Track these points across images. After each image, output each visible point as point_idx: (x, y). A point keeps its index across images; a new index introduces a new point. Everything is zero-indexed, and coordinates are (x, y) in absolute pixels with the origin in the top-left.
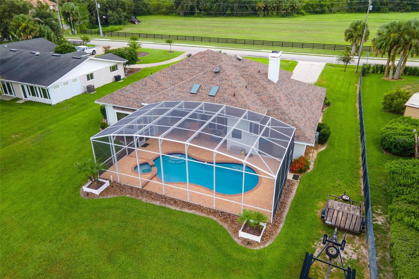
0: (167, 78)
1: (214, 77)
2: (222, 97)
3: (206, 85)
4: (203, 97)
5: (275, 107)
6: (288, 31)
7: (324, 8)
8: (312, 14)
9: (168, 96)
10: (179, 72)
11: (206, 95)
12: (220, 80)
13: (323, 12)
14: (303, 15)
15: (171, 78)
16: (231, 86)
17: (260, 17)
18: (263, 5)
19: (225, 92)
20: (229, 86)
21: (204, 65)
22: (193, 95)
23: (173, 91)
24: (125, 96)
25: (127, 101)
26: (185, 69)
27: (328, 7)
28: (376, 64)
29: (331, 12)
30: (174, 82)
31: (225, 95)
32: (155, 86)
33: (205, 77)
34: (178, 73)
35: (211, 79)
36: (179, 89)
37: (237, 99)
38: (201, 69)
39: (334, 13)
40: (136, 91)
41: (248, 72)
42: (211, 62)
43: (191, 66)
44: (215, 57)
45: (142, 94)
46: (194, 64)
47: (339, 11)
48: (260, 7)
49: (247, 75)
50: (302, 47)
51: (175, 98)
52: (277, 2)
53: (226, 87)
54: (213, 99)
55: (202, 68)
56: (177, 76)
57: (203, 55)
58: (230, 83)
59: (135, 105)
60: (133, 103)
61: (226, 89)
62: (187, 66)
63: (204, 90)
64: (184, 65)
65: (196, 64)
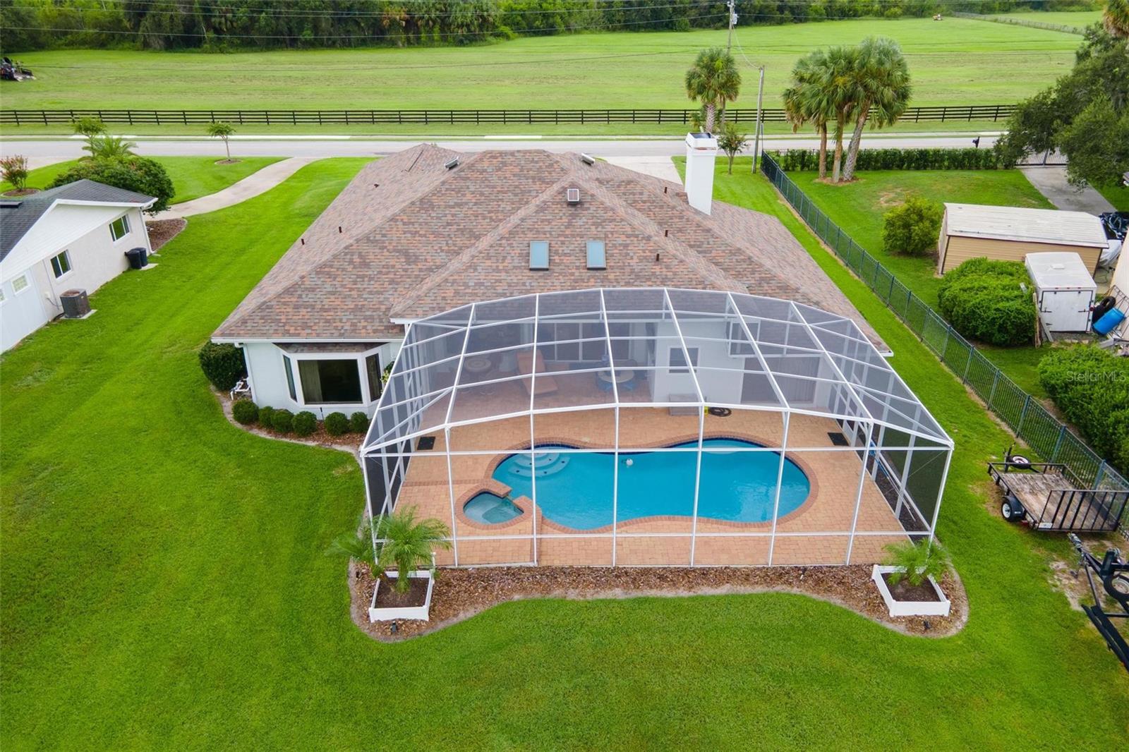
0: (425, 236)
1: (574, 216)
2: (627, 270)
3: (563, 243)
4: (572, 274)
5: (757, 275)
6: (507, 82)
7: (551, 20)
8: (526, 36)
9: (466, 286)
10: (453, 215)
11: (578, 268)
12: (596, 225)
13: (550, 31)
14: (508, 37)
15: (437, 234)
16: (637, 236)
17: (398, 47)
18: (403, 15)
19: (628, 254)
20: (628, 236)
21: (516, 187)
22: (541, 273)
23: (475, 270)
24: (313, 307)
25: (327, 321)
26: (466, 203)
27: (562, 18)
28: (791, 149)
29: (569, 30)
30: (455, 245)
31: (633, 262)
32: (399, 263)
33: (549, 221)
34: (449, 217)
35: (569, 225)
36: (488, 263)
37: (667, 267)
38: (516, 199)
39: (577, 32)
40: (343, 286)
41: (641, 194)
42: (533, 178)
43: (482, 194)
44: (537, 162)
45: (370, 293)
46: (487, 186)
47: (586, 29)
48: (395, 19)
49: (644, 202)
50: (582, 121)
51: (493, 291)
52: (438, 6)
53: (622, 239)
54: (606, 278)
55: (516, 195)
56: (455, 227)
57: (500, 159)
58: (628, 230)
59: (365, 327)
60: (353, 325)
61: (626, 246)
62: (469, 196)
63: (565, 255)
64: (457, 193)
65: (494, 187)
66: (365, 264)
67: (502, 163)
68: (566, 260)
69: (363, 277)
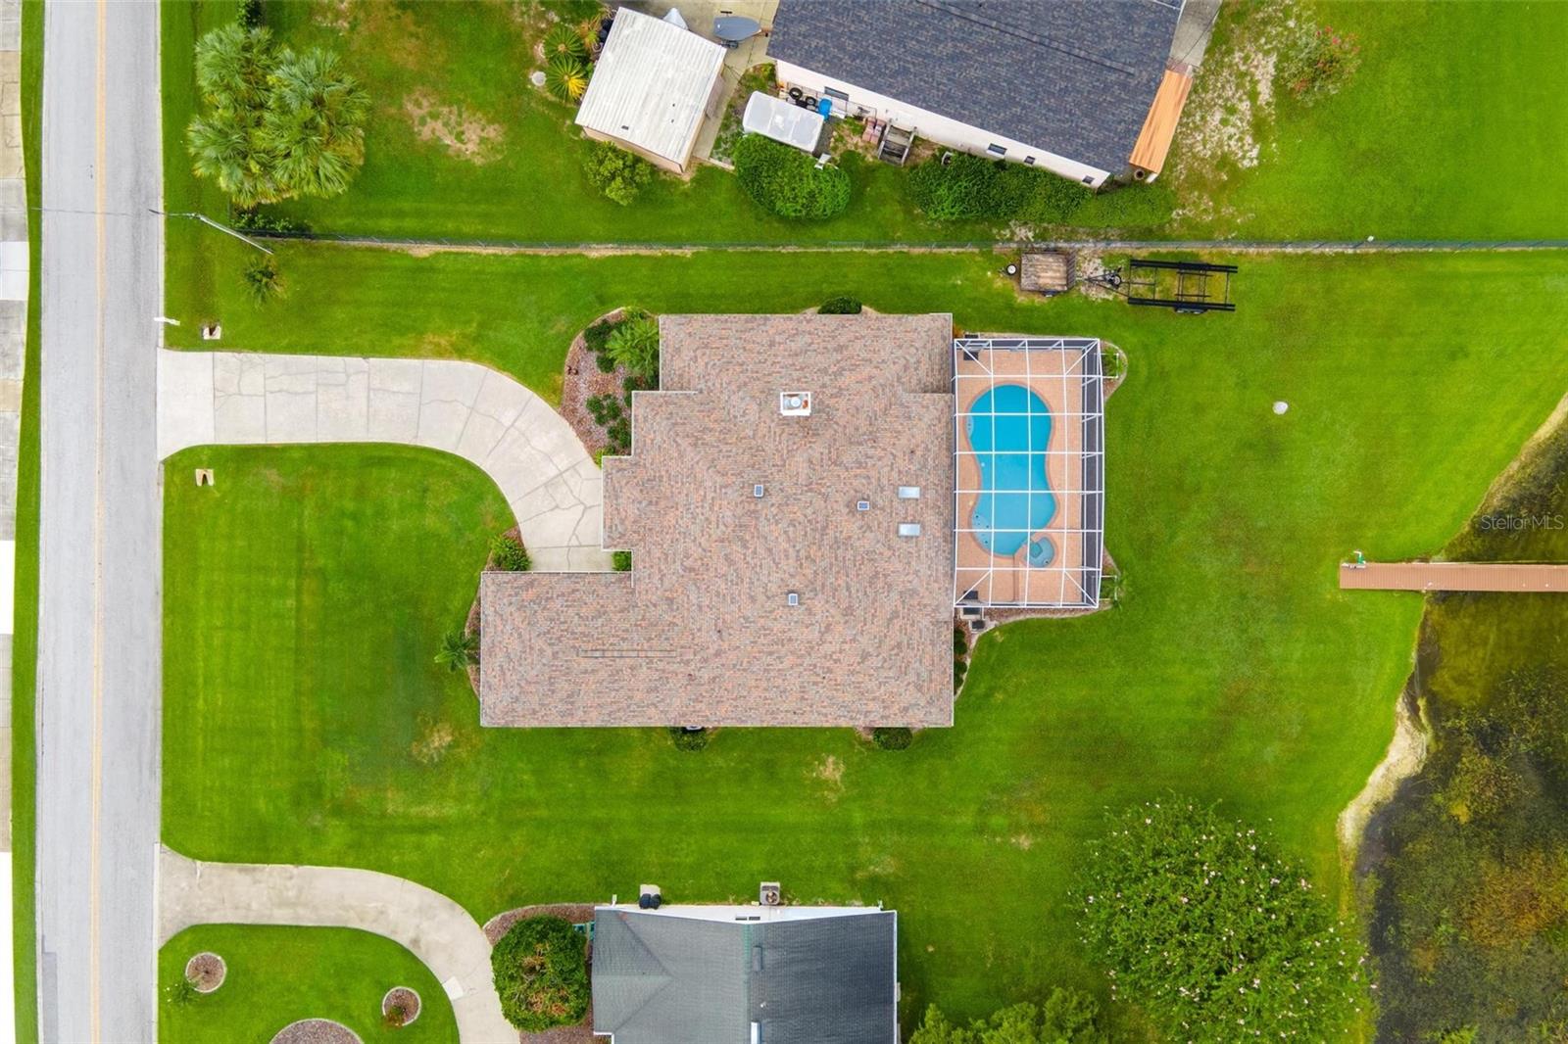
2: (919, 472)
3: (897, 514)
4: (922, 508)
9: (930, 576)
12: (882, 491)
15: (875, 601)
19: (907, 471)
20: (892, 469)
24: (930, 671)
31: (914, 468)
33: (879, 523)
35: (882, 509)
36: (913, 563)
37: (918, 446)
43: (838, 572)
53: (895, 474)
55: (839, 548)
58: (888, 469)
59: (945, 636)
61: (900, 472)
62: (840, 582)
63: (906, 513)
64: (836, 590)
65: (831, 564)
66: (899, 645)
67: (807, 558)
68: (910, 512)
69: (908, 644)
